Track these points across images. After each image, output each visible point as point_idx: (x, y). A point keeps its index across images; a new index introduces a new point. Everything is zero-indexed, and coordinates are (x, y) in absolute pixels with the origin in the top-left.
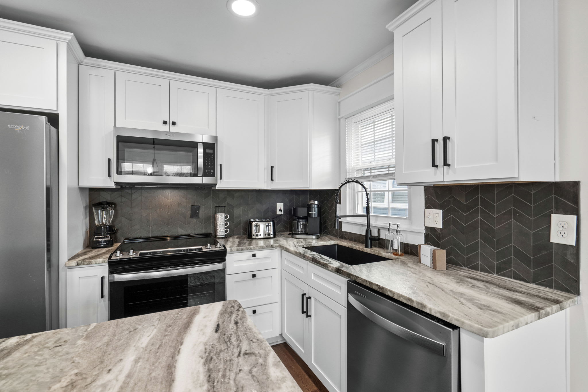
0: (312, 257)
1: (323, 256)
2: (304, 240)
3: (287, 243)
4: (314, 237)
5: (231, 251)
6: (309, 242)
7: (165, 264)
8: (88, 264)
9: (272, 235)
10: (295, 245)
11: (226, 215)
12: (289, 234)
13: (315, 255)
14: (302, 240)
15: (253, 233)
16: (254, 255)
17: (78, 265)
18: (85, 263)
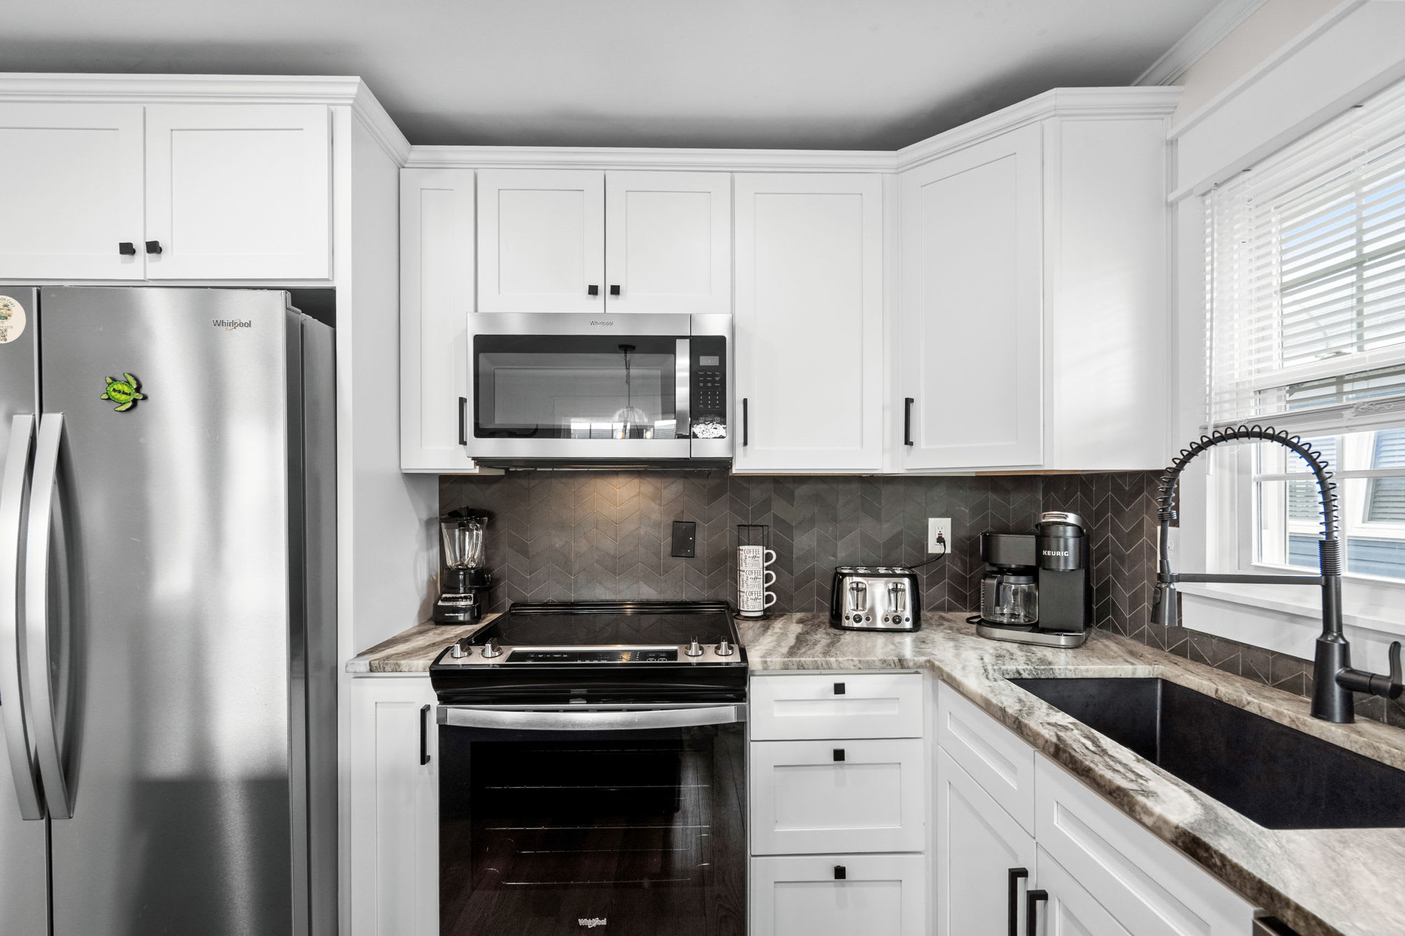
0: (1054, 740)
1: (1107, 742)
2: (1021, 650)
3: (957, 655)
4: (1063, 640)
5: (765, 669)
6: (1042, 661)
7: (574, 691)
8: (392, 671)
9: (907, 620)
10: (985, 671)
11: (766, 551)
12: (969, 620)
13: (1065, 728)
14: (1013, 648)
15: (847, 612)
16: (839, 689)
17: (371, 671)
18: (388, 668)
